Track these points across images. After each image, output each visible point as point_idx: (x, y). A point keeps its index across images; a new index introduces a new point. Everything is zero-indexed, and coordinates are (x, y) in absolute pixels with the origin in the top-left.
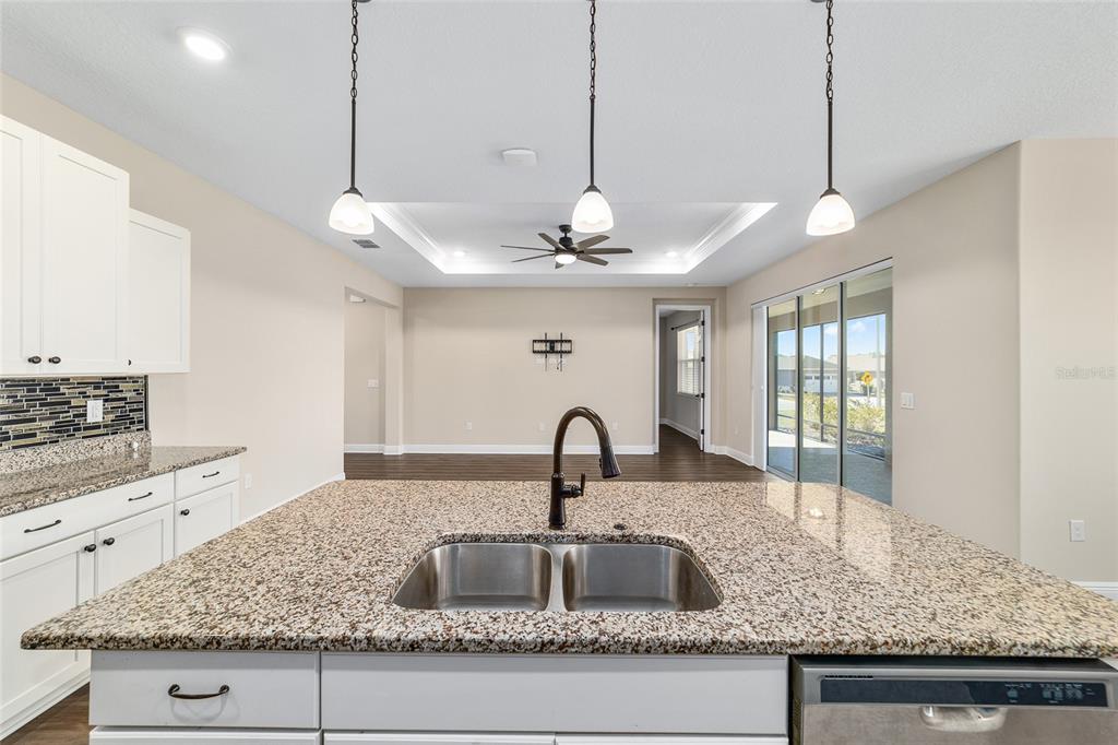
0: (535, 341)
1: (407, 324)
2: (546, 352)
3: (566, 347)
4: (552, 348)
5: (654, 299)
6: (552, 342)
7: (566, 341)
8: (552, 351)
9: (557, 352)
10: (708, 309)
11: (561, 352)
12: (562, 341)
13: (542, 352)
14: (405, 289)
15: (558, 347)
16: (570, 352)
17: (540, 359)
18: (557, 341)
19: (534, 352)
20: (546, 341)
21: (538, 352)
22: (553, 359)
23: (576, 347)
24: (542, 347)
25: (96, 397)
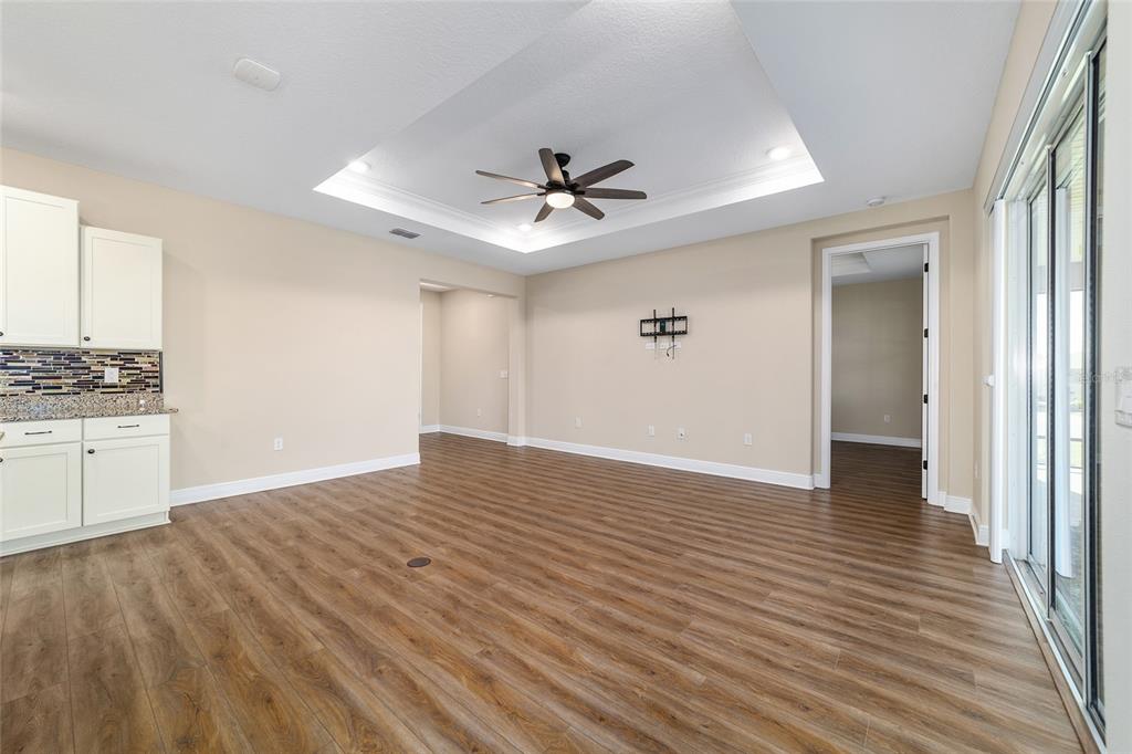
0: (642, 321)
1: (527, 313)
2: (655, 335)
3: (679, 326)
4: (662, 328)
5: (814, 241)
6: (663, 321)
7: (680, 318)
8: (663, 332)
9: (669, 334)
10: (933, 238)
11: (673, 334)
12: (674, 319)
13: (651, 334)
14: (526, 277)
15: (669, 327)
16: (685, 333)
17: (649, 343)
18: (669, 319)
19: (642, 335)
20: (656, 320)
21: (647, 335)
22: (665, 342)
23: (693, 326)
24: (649, 328)
25: (112, 365)
